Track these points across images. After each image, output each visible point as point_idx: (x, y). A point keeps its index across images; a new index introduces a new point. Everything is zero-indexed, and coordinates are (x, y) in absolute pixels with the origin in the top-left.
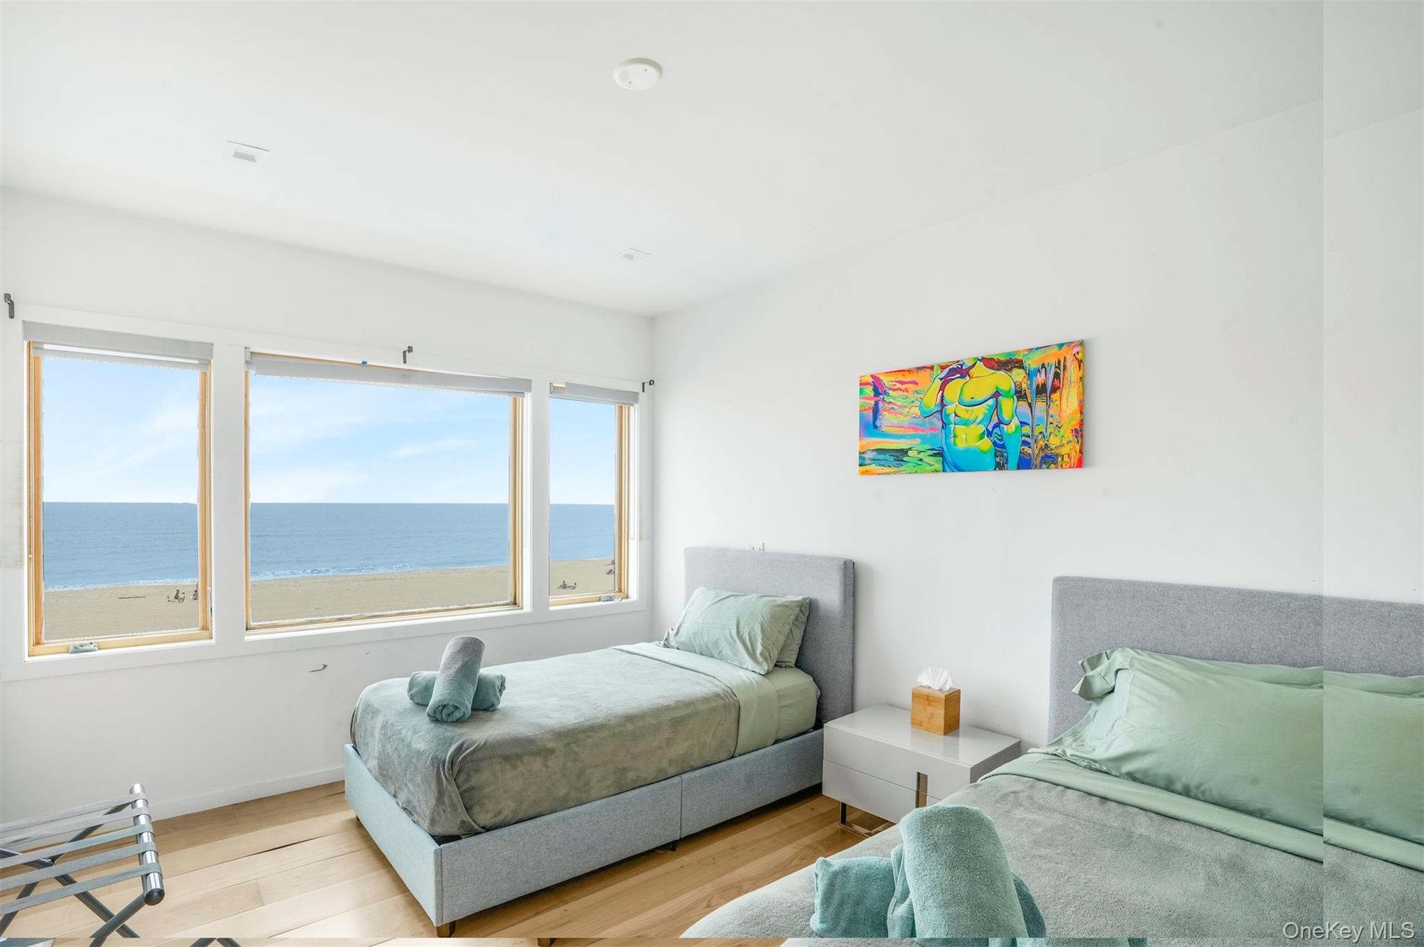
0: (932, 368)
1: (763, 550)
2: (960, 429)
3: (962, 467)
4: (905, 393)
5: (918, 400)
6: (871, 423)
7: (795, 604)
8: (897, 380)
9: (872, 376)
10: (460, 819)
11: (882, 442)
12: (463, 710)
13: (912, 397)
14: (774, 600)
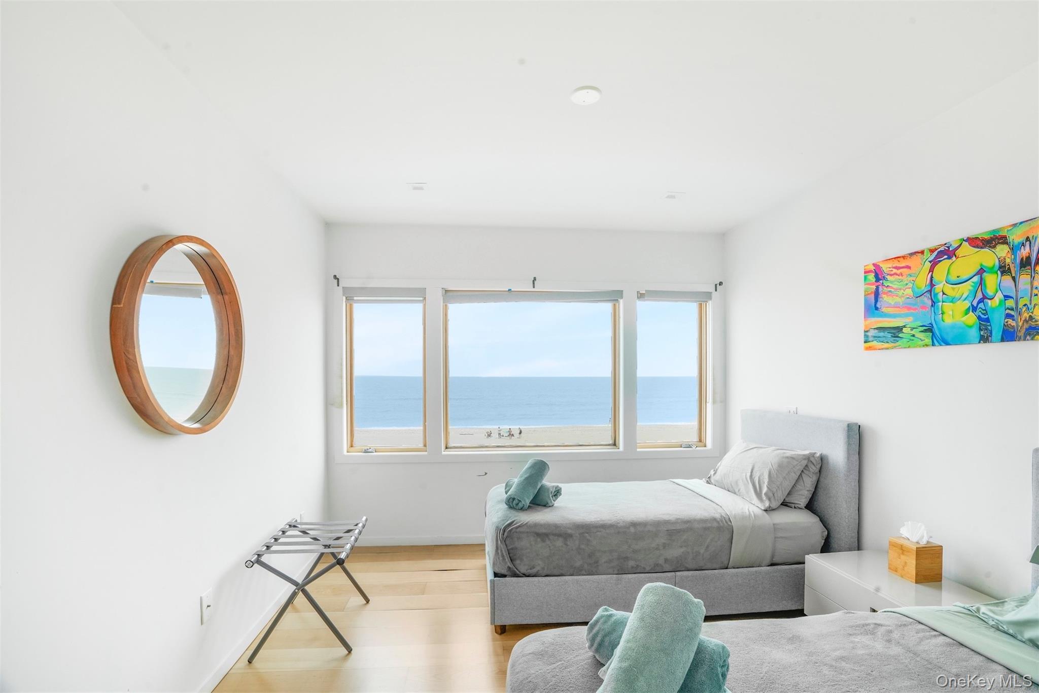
0: (922, 252)
1: (797, 413)
2: (947, 306)
3: (949, 339)
4: (900, 277)
5: (911, 283)
6: (873, 305)
7: (801, 457)
8: (894, 266)
9: (874, 265)
11: (881, 322)
12: (523, 503)
13: (906, 280)
14: (785, 453)
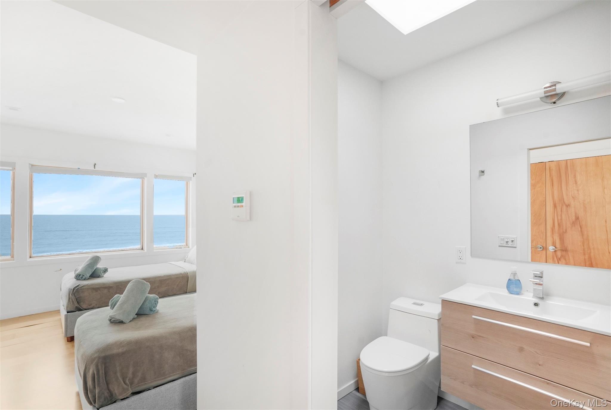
10: (75, 306)
12: (85, 276)
